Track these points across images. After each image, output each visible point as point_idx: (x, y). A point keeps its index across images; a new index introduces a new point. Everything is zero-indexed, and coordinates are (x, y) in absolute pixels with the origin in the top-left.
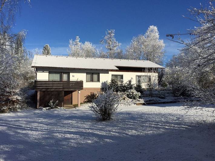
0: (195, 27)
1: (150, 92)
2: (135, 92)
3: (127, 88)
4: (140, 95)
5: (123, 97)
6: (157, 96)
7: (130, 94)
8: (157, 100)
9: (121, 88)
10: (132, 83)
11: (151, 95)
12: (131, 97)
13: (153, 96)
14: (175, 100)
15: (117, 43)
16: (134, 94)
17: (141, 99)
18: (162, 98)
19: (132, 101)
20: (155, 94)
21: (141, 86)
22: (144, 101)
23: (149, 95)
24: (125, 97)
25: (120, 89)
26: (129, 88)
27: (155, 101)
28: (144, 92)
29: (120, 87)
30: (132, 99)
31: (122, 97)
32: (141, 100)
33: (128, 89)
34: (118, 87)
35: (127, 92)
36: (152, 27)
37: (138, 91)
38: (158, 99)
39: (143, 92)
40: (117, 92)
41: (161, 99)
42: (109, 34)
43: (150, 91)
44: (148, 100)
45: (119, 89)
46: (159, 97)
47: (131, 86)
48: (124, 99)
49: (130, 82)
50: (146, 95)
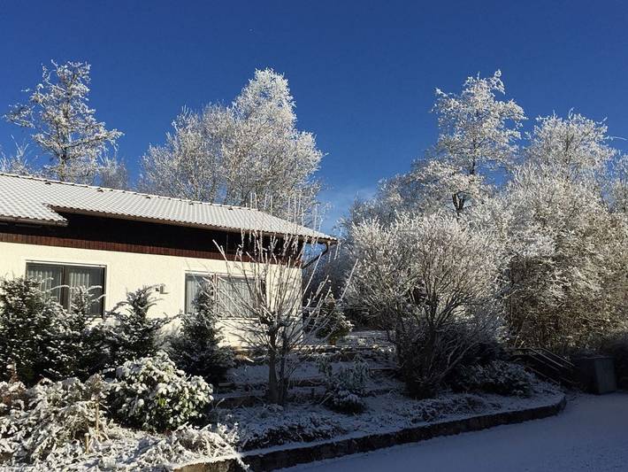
0: (439, 91)
1: (272, 374)
2: (171, 378)
3: (114, 346)
4: (202, 397)
5: (73, 419)
6: (315, 400)
7: (133, 394)
8: (324, 428)
9: (68, 350)
10: (151, 314)
11: (278, 392)
12: (135, 411)
13: (292, 400)
14: (425, 417)
15: (101, 129)
16: (162, 388)
17: (213, 430)
18: (351, 409)
19: (144, 446)
20: (304, 384)
21: (213, 332)
22: (237, 446)
23: (269, 393)
24: (91, 415)
25: (65, 357)
26: (127, 346)
27: (308, 439)
28: (234, 373)
29: (67, 339)
30: (140, 434)
31: (61, 419)
32: (213, 436)
33: (121, 352)
34: (47, 341)
35: (110, 376)
36: (264, 76)
37: (191, 369)
38: (327, 420)
39: (225, 370)
40: (31, 383)
41: (345, 421)
42: (62, 82)
43: (272, 362)
44: (261, 429)
45: (52, 356)
46: (330, 406)
47: (148, 331)
48: (79, 434)
49: (140, 302)
50: (249, 394)
